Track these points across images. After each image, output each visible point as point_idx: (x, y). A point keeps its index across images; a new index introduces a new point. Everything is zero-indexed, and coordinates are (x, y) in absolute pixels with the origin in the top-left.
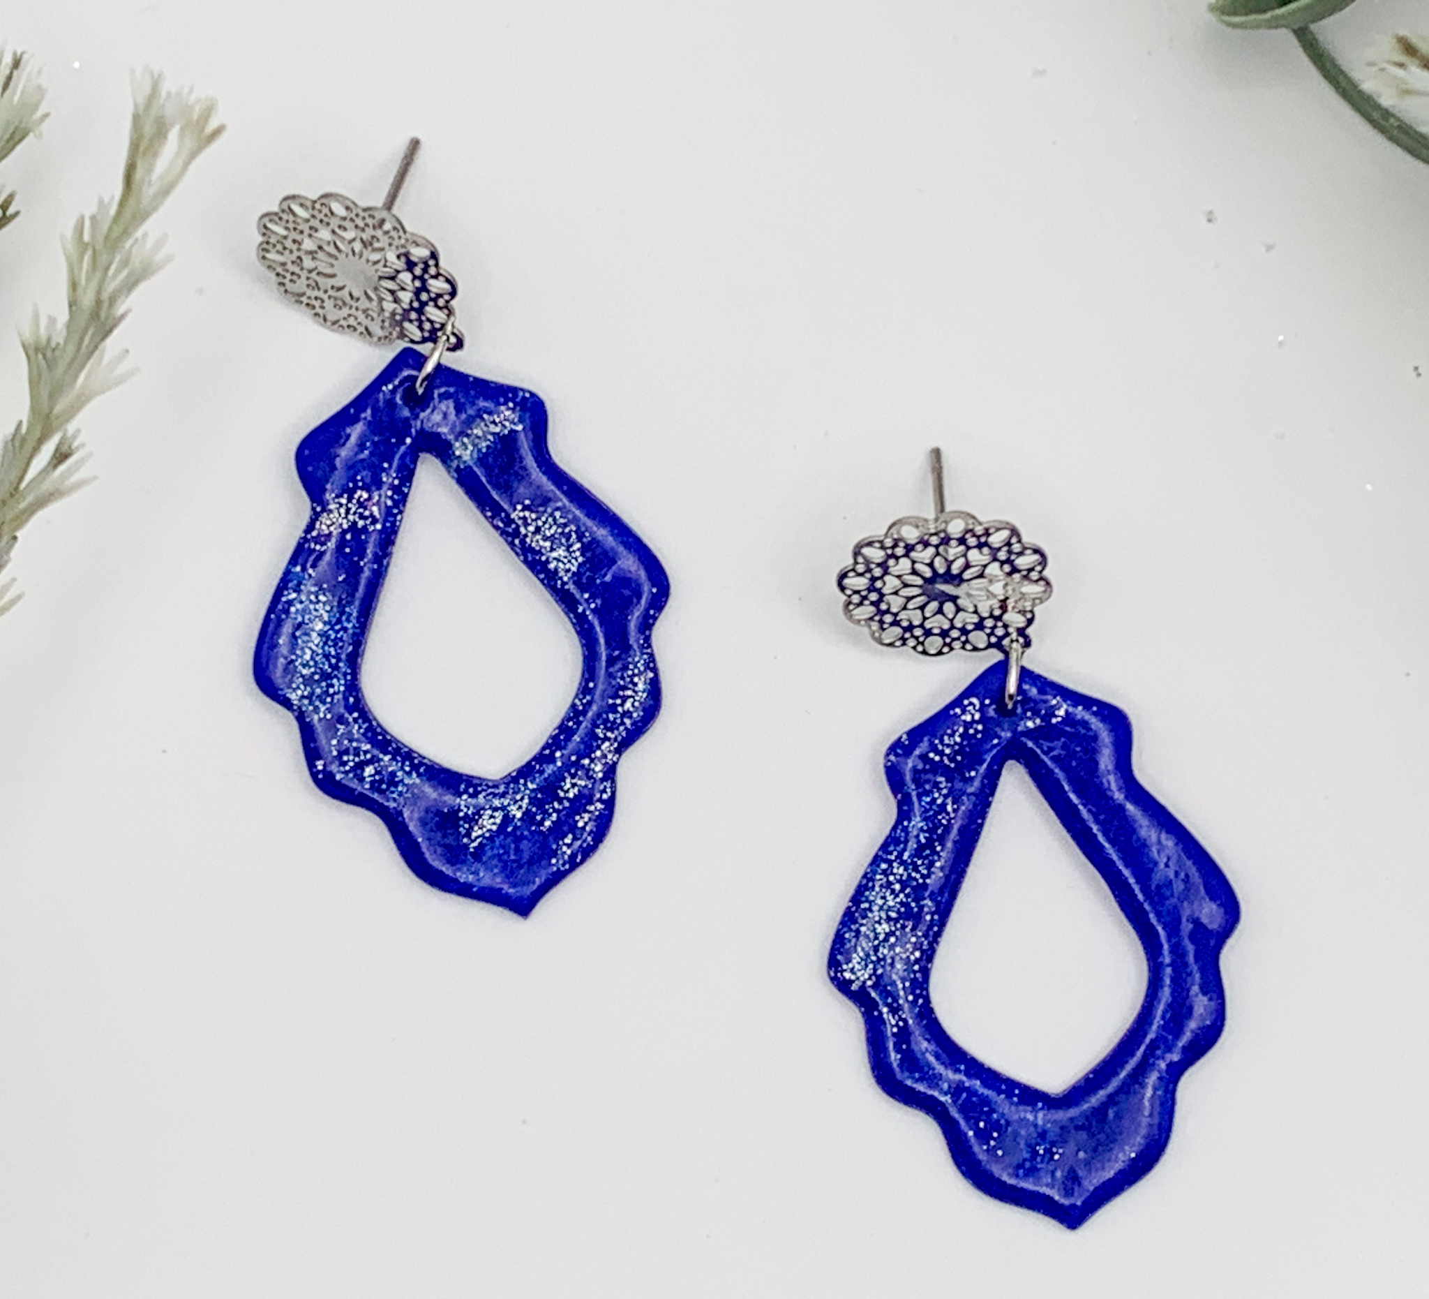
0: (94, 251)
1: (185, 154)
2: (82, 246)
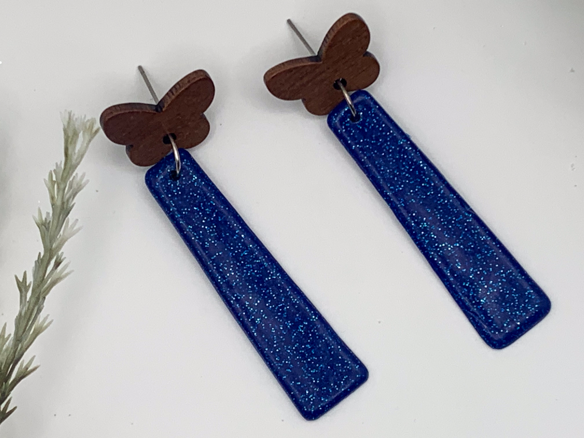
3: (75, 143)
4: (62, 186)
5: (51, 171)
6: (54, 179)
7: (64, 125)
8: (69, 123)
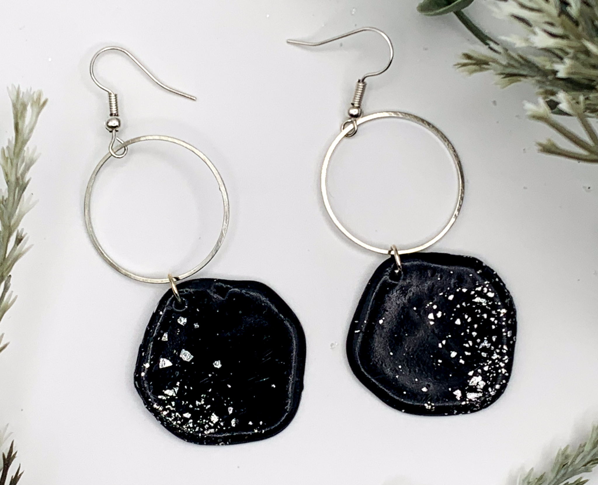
0: (11, 160)
1: (35, 114)
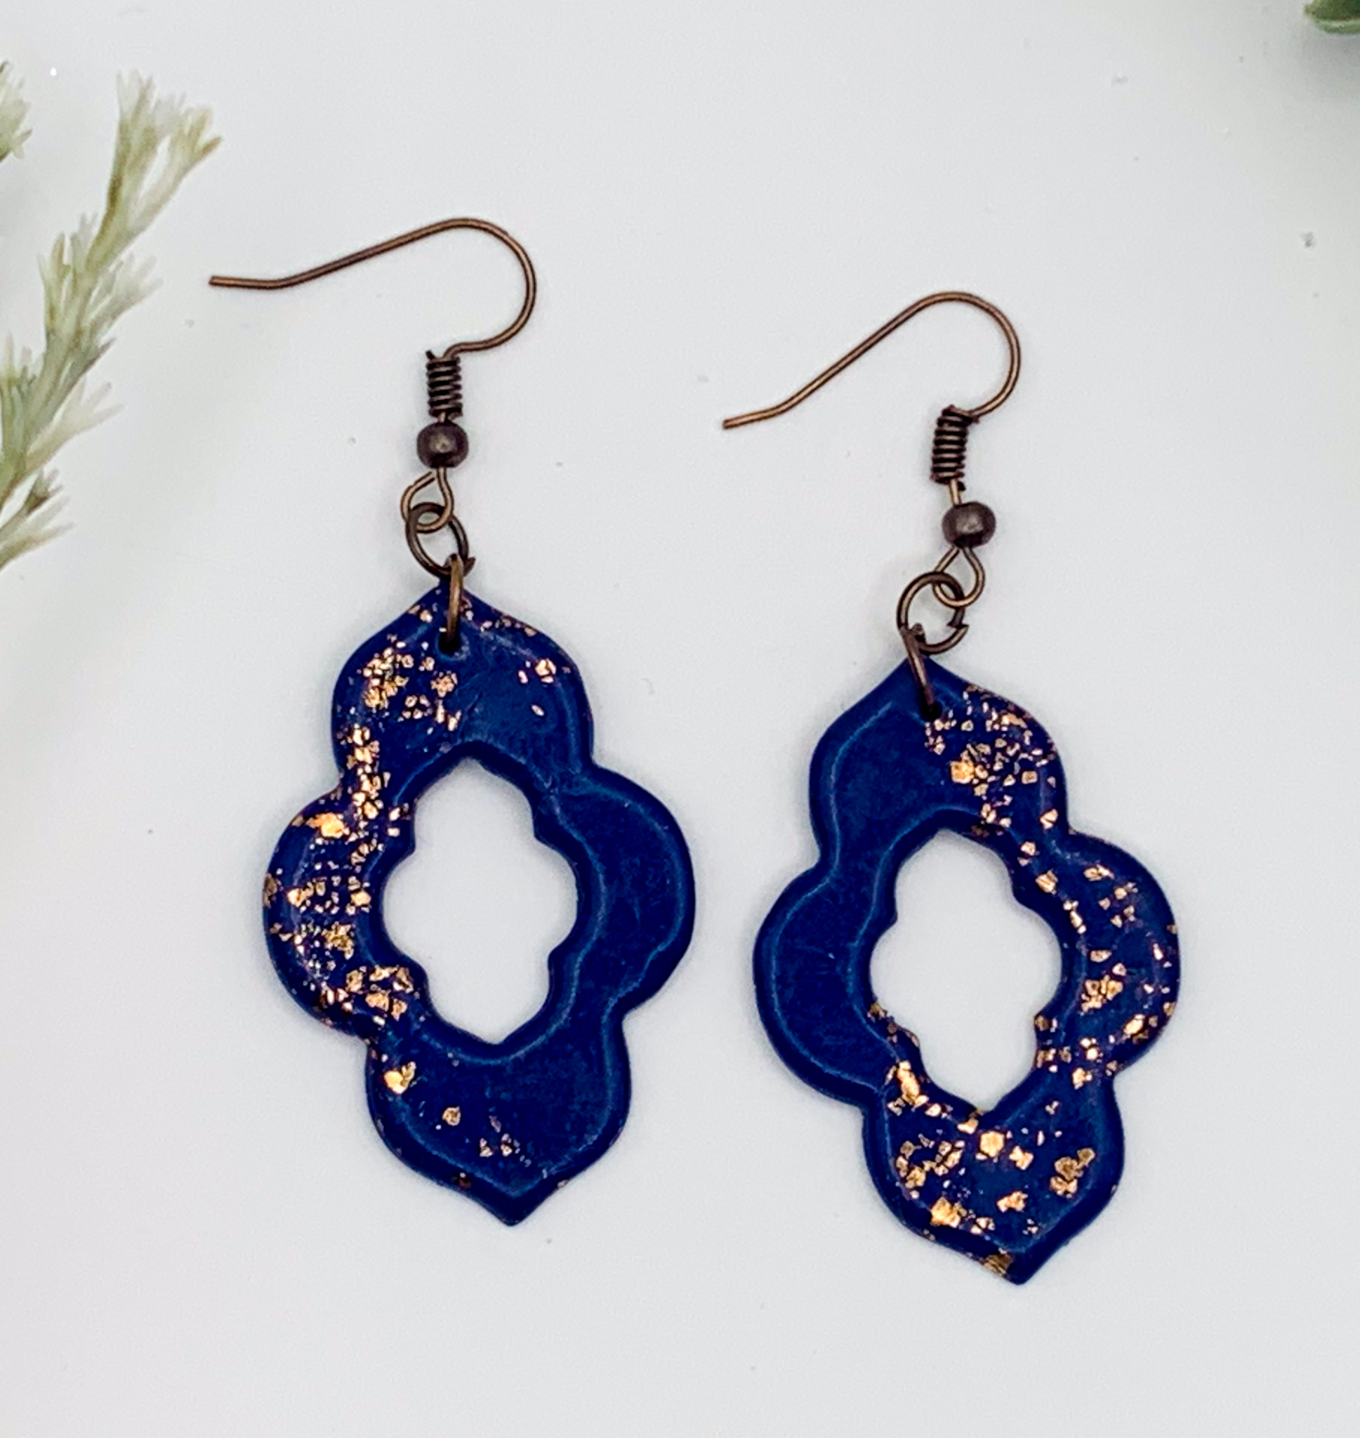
2: (62, 270)
3: (143, 168)
4: (85, 283)
5: (62, 236)
6: (66, 259)
7: (122, 113)
8: (138, 109)
